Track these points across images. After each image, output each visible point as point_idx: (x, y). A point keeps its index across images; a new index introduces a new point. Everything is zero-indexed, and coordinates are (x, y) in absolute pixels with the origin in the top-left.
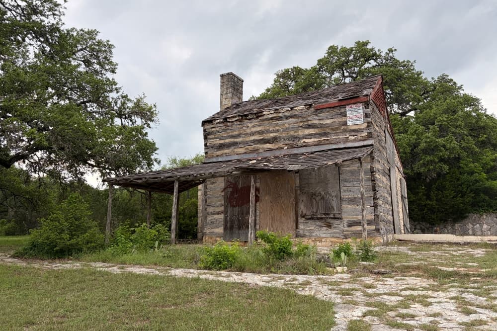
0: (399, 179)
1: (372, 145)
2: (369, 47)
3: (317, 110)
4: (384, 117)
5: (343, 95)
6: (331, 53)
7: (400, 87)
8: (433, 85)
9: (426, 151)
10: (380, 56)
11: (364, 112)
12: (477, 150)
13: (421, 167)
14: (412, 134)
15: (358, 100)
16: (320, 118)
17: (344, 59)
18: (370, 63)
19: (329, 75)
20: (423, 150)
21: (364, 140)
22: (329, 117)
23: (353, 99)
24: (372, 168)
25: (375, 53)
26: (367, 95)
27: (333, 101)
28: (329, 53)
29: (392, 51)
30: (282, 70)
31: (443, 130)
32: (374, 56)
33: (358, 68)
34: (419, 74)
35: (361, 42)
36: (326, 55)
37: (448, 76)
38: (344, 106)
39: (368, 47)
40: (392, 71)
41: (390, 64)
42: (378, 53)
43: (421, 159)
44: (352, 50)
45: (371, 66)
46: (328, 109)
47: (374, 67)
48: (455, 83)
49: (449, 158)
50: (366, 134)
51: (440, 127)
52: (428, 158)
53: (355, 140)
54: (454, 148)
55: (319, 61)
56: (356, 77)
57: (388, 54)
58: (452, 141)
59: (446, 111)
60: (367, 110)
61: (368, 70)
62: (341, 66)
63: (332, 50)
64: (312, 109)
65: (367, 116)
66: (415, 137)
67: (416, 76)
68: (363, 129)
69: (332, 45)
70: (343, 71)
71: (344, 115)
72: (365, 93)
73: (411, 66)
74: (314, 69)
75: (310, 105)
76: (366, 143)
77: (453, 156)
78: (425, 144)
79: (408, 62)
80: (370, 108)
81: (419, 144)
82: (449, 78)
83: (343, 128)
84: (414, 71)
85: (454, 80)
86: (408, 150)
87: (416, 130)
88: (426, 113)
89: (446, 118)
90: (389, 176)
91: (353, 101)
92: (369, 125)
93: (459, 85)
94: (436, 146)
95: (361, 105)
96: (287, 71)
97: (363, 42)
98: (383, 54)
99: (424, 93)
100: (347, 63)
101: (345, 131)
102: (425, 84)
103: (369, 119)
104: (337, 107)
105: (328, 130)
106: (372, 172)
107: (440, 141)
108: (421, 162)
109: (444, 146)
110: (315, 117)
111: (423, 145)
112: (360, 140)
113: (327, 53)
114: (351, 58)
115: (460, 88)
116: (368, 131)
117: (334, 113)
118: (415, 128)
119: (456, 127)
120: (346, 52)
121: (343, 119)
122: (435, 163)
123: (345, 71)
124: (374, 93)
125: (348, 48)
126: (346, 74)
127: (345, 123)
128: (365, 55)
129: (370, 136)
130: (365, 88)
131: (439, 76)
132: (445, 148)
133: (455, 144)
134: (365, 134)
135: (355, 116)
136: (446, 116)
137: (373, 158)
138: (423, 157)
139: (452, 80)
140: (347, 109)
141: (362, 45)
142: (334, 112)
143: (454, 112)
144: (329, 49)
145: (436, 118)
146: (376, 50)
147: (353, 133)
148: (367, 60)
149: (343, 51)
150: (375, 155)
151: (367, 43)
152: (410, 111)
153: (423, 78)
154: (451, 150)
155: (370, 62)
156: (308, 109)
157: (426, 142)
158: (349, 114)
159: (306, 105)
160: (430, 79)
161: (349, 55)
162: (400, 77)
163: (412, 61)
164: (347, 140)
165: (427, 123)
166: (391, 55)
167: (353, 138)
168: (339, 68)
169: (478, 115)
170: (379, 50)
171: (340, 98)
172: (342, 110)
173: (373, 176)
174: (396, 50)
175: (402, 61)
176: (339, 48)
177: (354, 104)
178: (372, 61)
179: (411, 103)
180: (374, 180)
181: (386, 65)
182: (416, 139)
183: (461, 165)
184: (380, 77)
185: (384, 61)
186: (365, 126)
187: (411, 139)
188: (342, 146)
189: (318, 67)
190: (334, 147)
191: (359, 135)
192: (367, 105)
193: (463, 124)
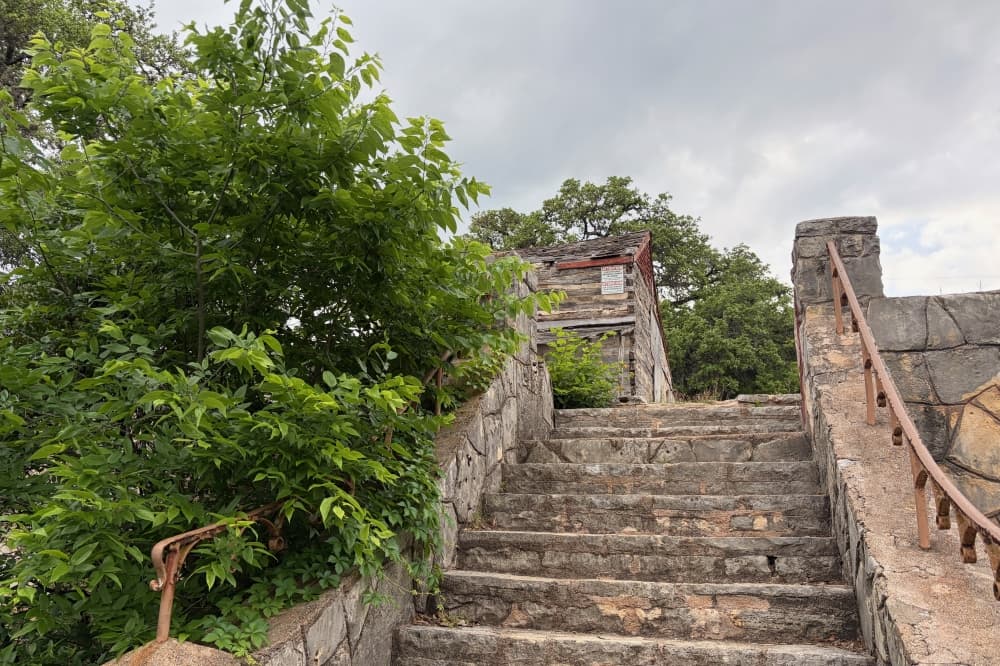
0: (665, 391)
1: (634, 323)
2: (630, 187)
3: (560, 270)
4: (650, 293)
5: (598, 252)
6: (568, 191)
7: (675, 257)
8: (725, 260)
9: (708, 357)
10: (647, 204)
11: (625, 277)
12: (780, 361)
13: (699, 381)
14: (688, 331)
15: (619, 260)
16: (564, 282)
17: (589, 203)
18: (630, 215)
19: (564, 229)
20: (703, 355)
21: (622, 316)
22: (576, 281)
23: (610, 258)
24: (631, 354)
25: (640, 200)
26: (630, 255)
27: (583, 259)
28: (565, 192)
29: (666, 199)
30: (484, 212)
31: (734, 327)
32: (638, 204)
33: (611, 221)
34: (705, 239)
35: (618, 178)
36: (560, 194)
37: (748, 248)
38: (598, 268)
39: (628, 188)
40: (664, 230)
41: (661, 219)
42: (643, 199)
43: (700, 369)
44: (602, 190)
45: (631, 219)
46: (576, 271)
47: (636, 221)
48: (758, 261)
49: (739, 369)
50: (626, 308)
51: (731, 321)
52: (710, 367)
53: (611, 316)
54: (747, 355)
55: (547, 204)
56: (607, 235)
57: (659, 203)
58: (746, 343)
59: (740, 299)
60: (628, 276)
61: (625, 226)
62: (583, 215)
63: (570, 188)
64: (553, 269)
65: (628, 283)
66: (693, 334)
67: (700, 242)
68: (623, 301)
69: (570, 178)
70: (586, 224)
71: (598, 279)
72: (628, 251)
73: (694, 225)
74: (536, 216)
75: (552, 263)
76: (625, 320)
77: (745, 367)
78: (706, 346)
79: (689, 218)
80: (633, 274)
81: (697, 346)
82: (751, 251)
83: (595, 297)
84: (697, 235)
85: (758, 256)
86: (681, 354)
87: (695, 325)
88: (712, 300)
89: (740, 309)
90: (653, 376)
91: (611, 261)
92: (631, 296)
93: (764, 264)
94: (723, 350)
95: (621, 267)
96: (492, 215)
97: (621, 179)
98: (651, 202)
99: (711, 273)
100: (594, 210)
101: (598, 302)
102: (713, 258)
103: (631, 288)
104: (588, 267)
105: (574, 300)
106: (631, 360)
107: (729, 342)
108: (700, 373)
109: (734, 351)
110: (556, 280)
111: (704, 347)
112: (618, 316)
113: (562, 191)
114: (601, 203)
115: (765, 268)
116: (630, 304)
117: (584, 276)
118: (693, 322)
119: (753, 325)
120: (593, 193)
121: (597, 286)
122: (720, 376)
123: (589, 224)
124: (638, 253)
125: (597, 186)
126: (590, 229)
127: (598, 292)
128: (624, 200)
129: (631, 310)
130: (628, 246)
131: (735, 246)
132: (735, 354)
133: (749, 349)
134: (624, 307)
135: (613, 281)
136: (740, 306)
137: (633, 341)
138: (703, 366)
139: (753, 255)
140: (603, 273)
141: (618, 185)
142: (584, 274)
143: (752, 302)
144: (565, 185)
145: (725, 309)
146: (641, 193)
147: (608, 306)
148: (626, 209)
149: (588, 191)
150: (637, 337)
151: (626, 182)
152: (689, 299)
153: (712, 248)
154: (744, 358)
155: (630, 212)
156: (548, 268)
157: (707, 343)
158: (604, 279)
159: (545, 262)
160: (721, 252)
161: (597, 198)
162: (675, 242)
163: (695, 217)
164: (600, 315)
165: (712, 315)
166: (663, 204)
167: (607, 312)
168: (581, 217)
169: (786, 310)
170: (645, 195)
171: (593, 256)
172: (596, 273)
173: (632, 365)
174: (671, 197)
175: (680, 216)
176: (582, 184)
177: (612, 265)
178: (633, 212)
179: (691, 287)
180: (634, 371)
181: (655, 220)
182: (694, 339)
183: (757, 382)
184: (648, 233)
185: (652, 213)
186: (625, 296)
187: (686, 338)
188: (593, 322)
189: (543, 212)
190: (581, 323)
191: (617, 309)
192: (629, 268)
193: (763, 319)
